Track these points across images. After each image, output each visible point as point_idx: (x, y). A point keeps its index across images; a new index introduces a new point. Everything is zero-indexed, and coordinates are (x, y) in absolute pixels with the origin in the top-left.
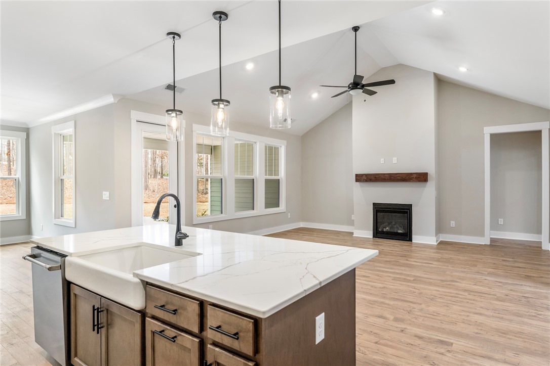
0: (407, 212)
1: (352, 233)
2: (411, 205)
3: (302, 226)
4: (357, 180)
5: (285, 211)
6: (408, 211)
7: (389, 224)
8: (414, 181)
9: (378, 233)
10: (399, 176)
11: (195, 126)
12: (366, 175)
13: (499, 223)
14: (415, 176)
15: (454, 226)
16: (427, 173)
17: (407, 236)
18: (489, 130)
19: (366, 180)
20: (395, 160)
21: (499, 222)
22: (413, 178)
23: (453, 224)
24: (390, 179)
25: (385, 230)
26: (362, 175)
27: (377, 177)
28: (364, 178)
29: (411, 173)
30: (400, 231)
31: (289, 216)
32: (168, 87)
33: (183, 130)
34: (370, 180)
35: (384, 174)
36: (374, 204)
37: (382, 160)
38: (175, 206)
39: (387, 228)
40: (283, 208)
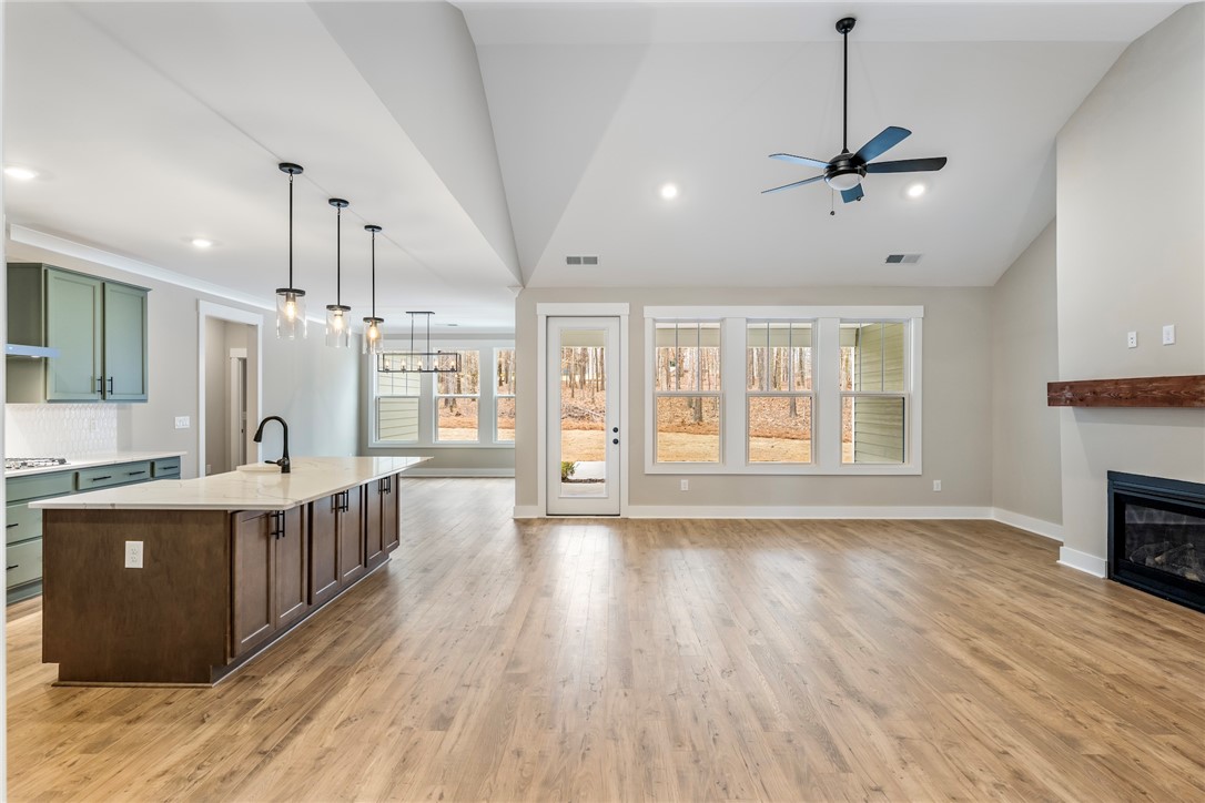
1: (1057, 545)
3: (992, 518)
4: (1052, 401)
5: (920, 474)
9: (1124, 566)
10: (1157, 388)
12: (1072, 386)
19: (1071, 400)
20: (1168, 334)
25: (1149, 561)
27: (1098, 389)
28: (1067, 394)
29: (1195, 378)
30: (1192, 576)
31: (937, 485)
32: (571, 261)
33: (625, 320)
34: (1081, 400)
35: (1117, 382)
36: (1112, 476)
37: (1133, 334)
38: (616, 442)
39: (1157, 559)
40: (913, 465)
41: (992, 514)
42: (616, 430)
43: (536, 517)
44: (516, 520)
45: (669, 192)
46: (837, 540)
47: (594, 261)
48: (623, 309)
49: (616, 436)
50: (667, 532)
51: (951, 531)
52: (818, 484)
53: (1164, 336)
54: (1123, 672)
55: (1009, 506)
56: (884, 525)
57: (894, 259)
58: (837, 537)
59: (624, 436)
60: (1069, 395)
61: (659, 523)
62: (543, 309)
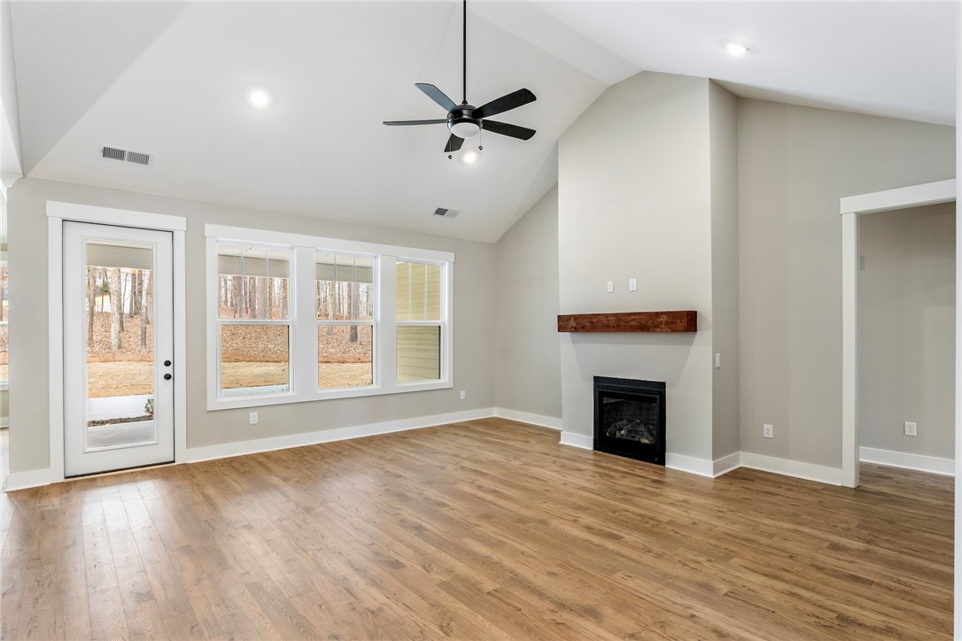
0: (656, 399)
1: (557, 434)
2: (664, 383)
3: (495, 415)
4: (561, 329)
5: (452, 386)
6: (658, 396)
7: (630, 421)
8: (662, 331)
9: (604, 442)
10: (634, 320)
11: (210, 229)
12: (576, 317)
13: (907, 433)
14: (664, 319)
15: (771, 436)
16: (696, 312)
17: (655, 453)
18: (852, 205)
19: (575, 328)
20: (633, 284)
21: (907, 429)
22: (661, 322)
23: (768, 430)
24: (618, 326)
25: (618, 435)
26: (568, 318)
27: (594, 320)
28: (573, 323)
29: (657, 313)
30: (645, 441)
31: (463, 394)
32: (107, 152)
33: (180, 238)
34: (582, 328)
35: (607, 315)
36: (596, 379)
37: (610, 283)
38: (168, 377)
39: (622, 432)
40: (446, 379)
41: (495, 413)
42: (167, 364)
43: (49, 483)
44: (13, 495)
45: (259, 99)
46: (411, 452)
47: (143, 159)
48: (178, 223)
49: (168, 370)
50: (245, 472)
51: (480, 429)
52: (380, 403)
53: (631, 285)
54: (670, 519)
55: (508, 405)
56: (433, 431)
57: (441, 212)
58: (409, 448)
59: (180, 371)
60: (574, 324)
61: (229, 463)
62: (56, 210)
